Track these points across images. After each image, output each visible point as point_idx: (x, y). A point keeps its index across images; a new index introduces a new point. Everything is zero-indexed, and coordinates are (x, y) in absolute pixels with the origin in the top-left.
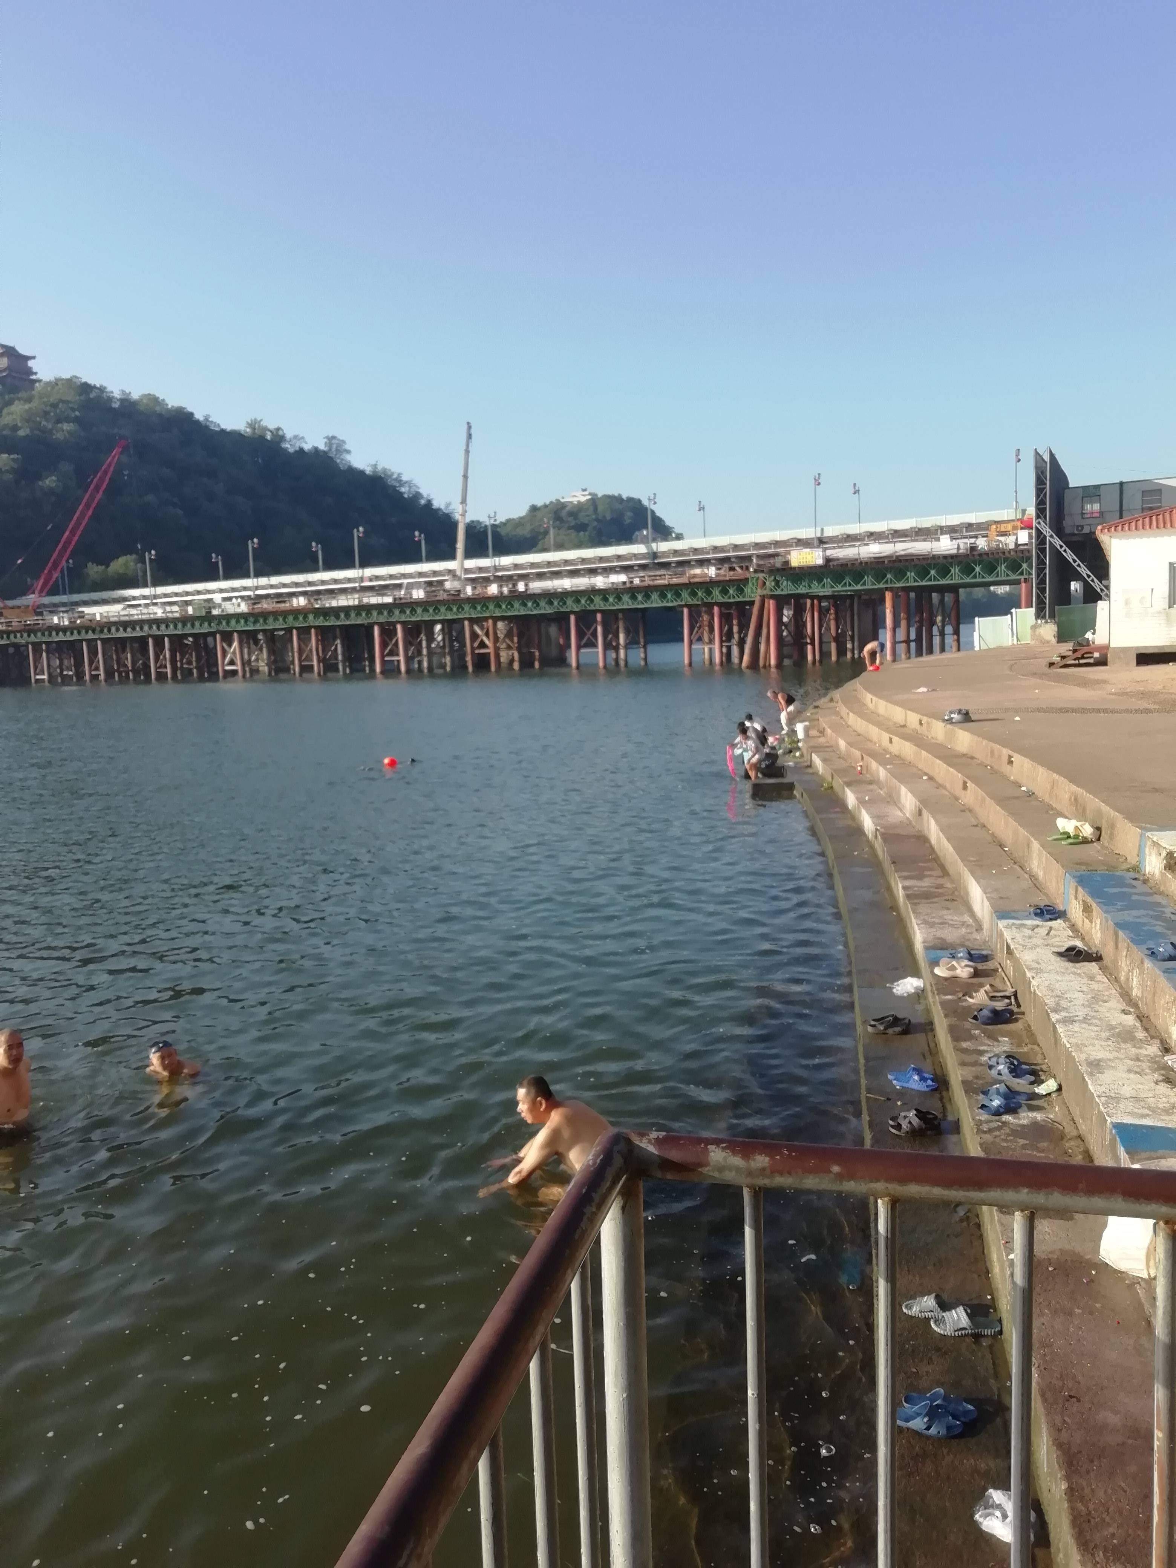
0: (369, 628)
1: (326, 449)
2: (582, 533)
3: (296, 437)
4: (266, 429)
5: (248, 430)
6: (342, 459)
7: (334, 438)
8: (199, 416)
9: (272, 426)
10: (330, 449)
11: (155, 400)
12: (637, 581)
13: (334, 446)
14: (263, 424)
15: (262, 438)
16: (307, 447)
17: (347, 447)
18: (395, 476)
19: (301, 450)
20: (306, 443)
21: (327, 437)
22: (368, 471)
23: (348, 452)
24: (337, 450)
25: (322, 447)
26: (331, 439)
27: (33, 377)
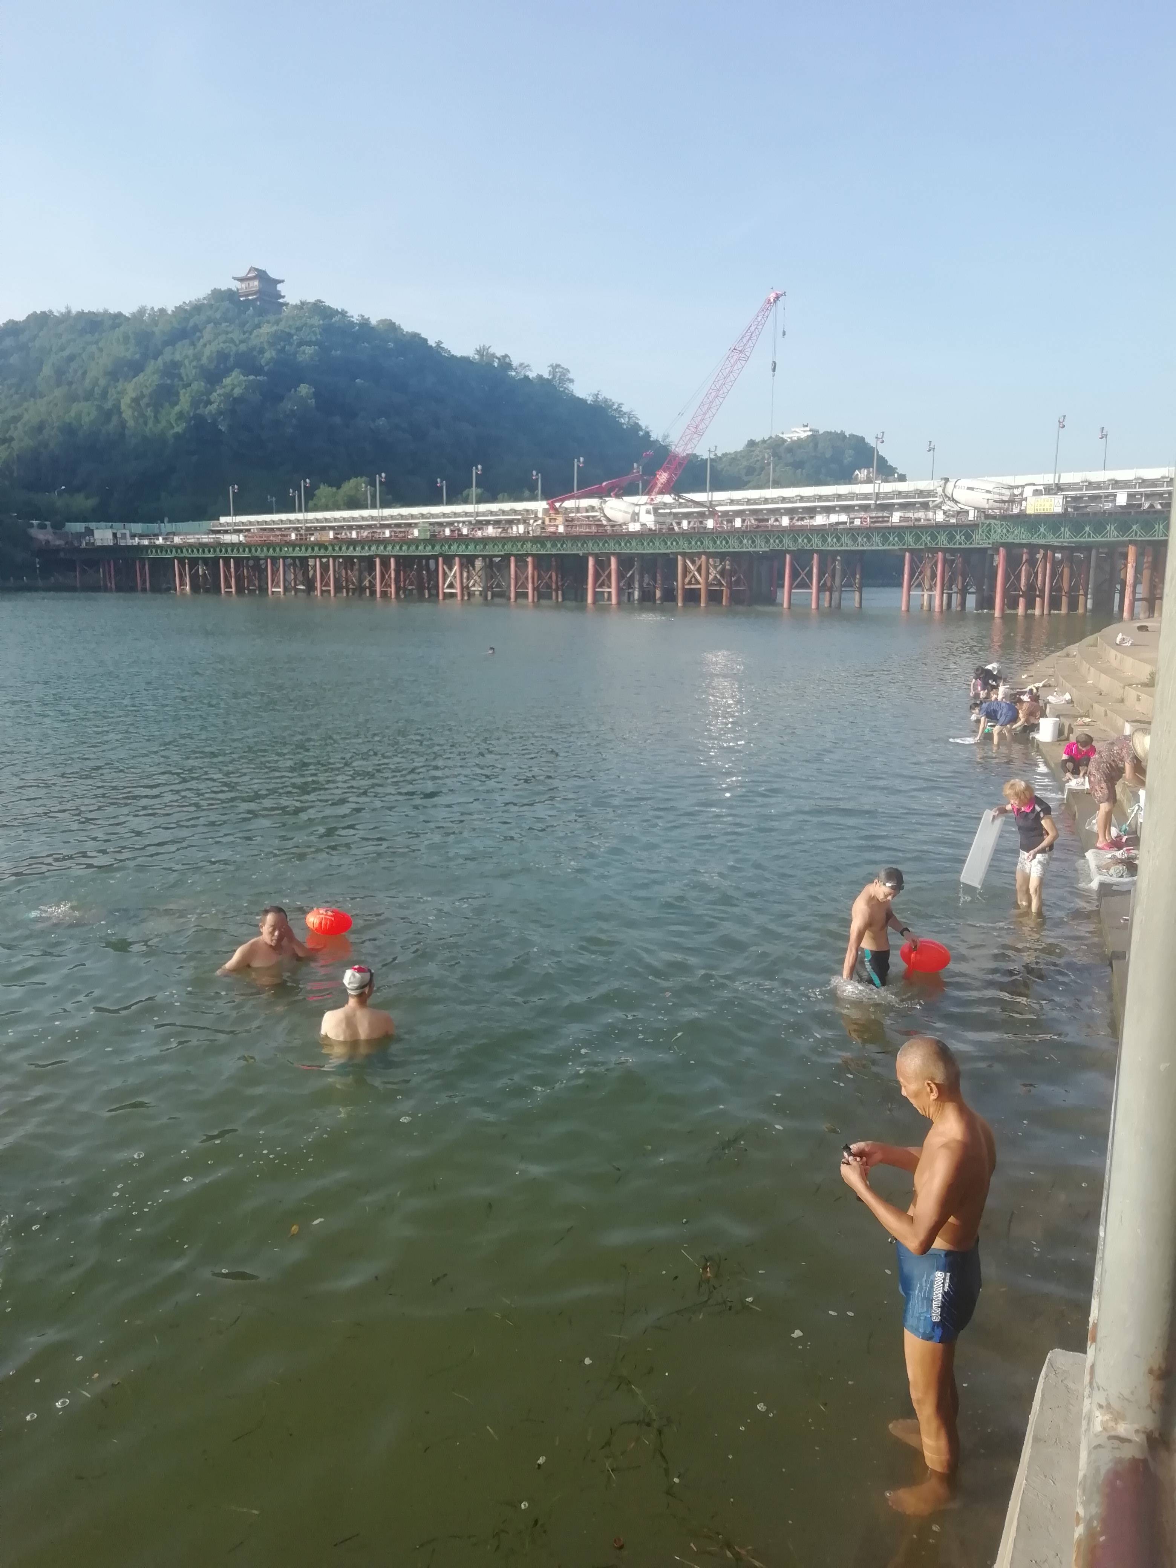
0: (583, 560)
1: (550, 378)
2: (799, 471)
3: (521, 365)
4: (493, 356)
5: (477, 357)
6: (565, 388)
7: (558, 366)
8: (432, 342)
9: (499, 354)
10: (554, 377)
11: (391, 327)
12: (857, 522)
13: (558, 375)
14: (491, 351)
15: (490, 365)
16: (532, 375)
17: (570, 376)
18: (615, 407)
19: (526, 378)
20: (531, 371)
21: (551, 366)
22: (590, 400)
23: (571, 381)
24: (560, 379)
25: (546, 375)
26: (555, 367)
27: (281, 300)
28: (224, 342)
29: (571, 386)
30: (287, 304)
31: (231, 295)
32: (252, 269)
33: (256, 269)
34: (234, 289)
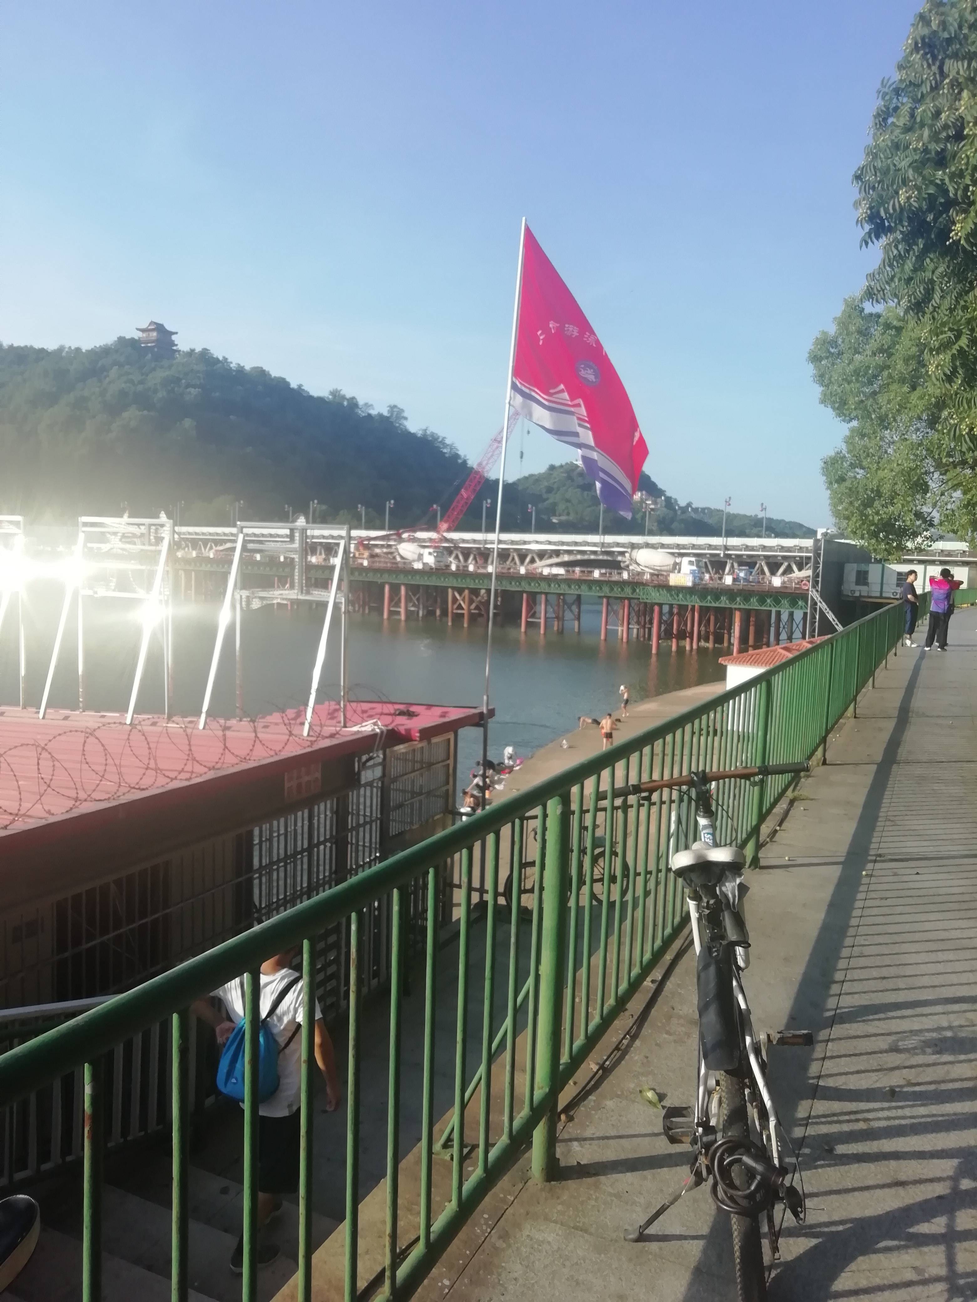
0: (381, 586)
1: (388, 415)
2: (586, 493)
3: (366, 404)
4: (344, 397)
5: (330, 397)
6: (400, 424)
7: (395, 406)
8: (294, 385)
9: (348, 396)
10: (392, 415)
11: (261, 373)
13: (395, 413)
14: (342, 393)
15: (341, 404)
16: (374, 412)
17: (405, 414)
18: (440, 440)
19: (370, 415)
20: (373, 409)
21: (390, 406)
22: (420, 433)
23: (406, 419)
24: (397, 416)
25: (386, 413)
26: (392, 408)
27: (175, 348)
28: (125, 382)
29: (405, 423)
30: (179, 351)
31: (133, 343)
32: (152, 323)
33: (155, 323)
34: (136, 338)
